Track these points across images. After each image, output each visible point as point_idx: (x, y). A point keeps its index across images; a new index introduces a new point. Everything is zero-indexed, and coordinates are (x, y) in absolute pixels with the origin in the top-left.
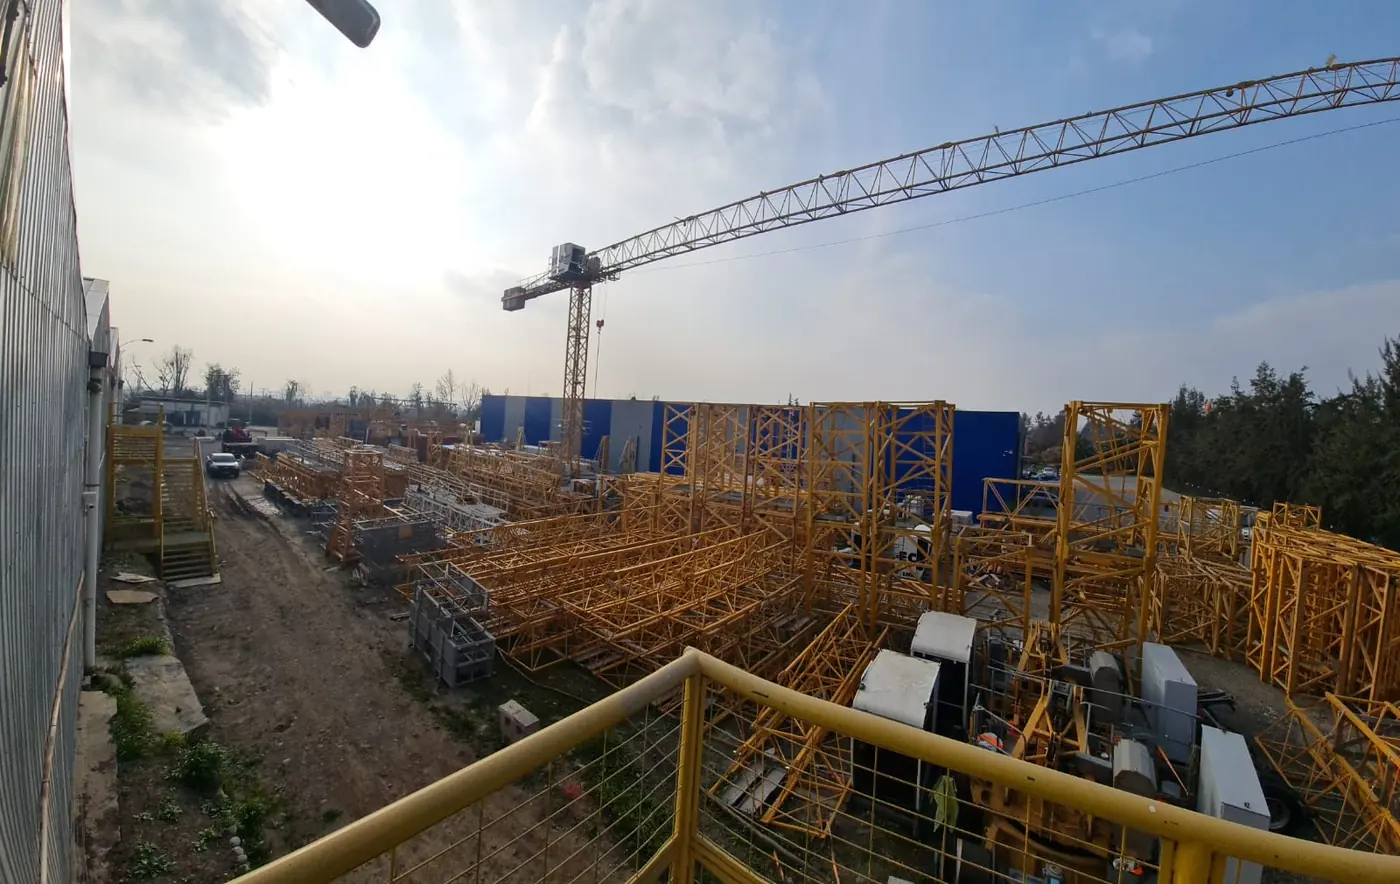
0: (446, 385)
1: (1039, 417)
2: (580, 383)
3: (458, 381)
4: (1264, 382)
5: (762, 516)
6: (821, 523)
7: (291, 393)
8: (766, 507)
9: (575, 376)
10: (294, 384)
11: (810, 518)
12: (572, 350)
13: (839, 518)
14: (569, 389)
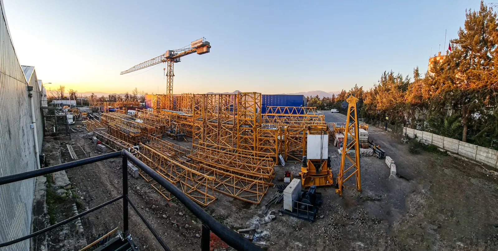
0: (135, 92)
1: (311, 96)
2: (171, 90)
3: (138, 90)
4: (356, 88)
5: (224, 126)
6: (242, 128)
7: (92, 96)
8: (225, 123)
9: (170, 88)
10: (93, 94)
11: (238, 126)
12: (168, 80)
13: (247, 126)
14: (168, 92)
